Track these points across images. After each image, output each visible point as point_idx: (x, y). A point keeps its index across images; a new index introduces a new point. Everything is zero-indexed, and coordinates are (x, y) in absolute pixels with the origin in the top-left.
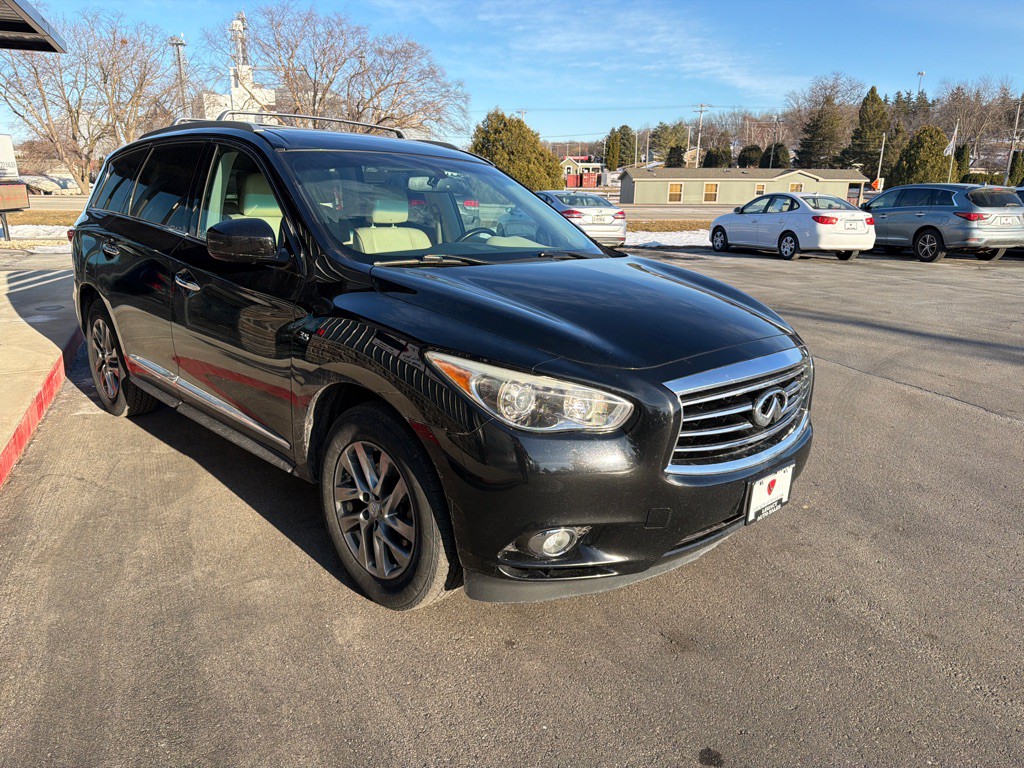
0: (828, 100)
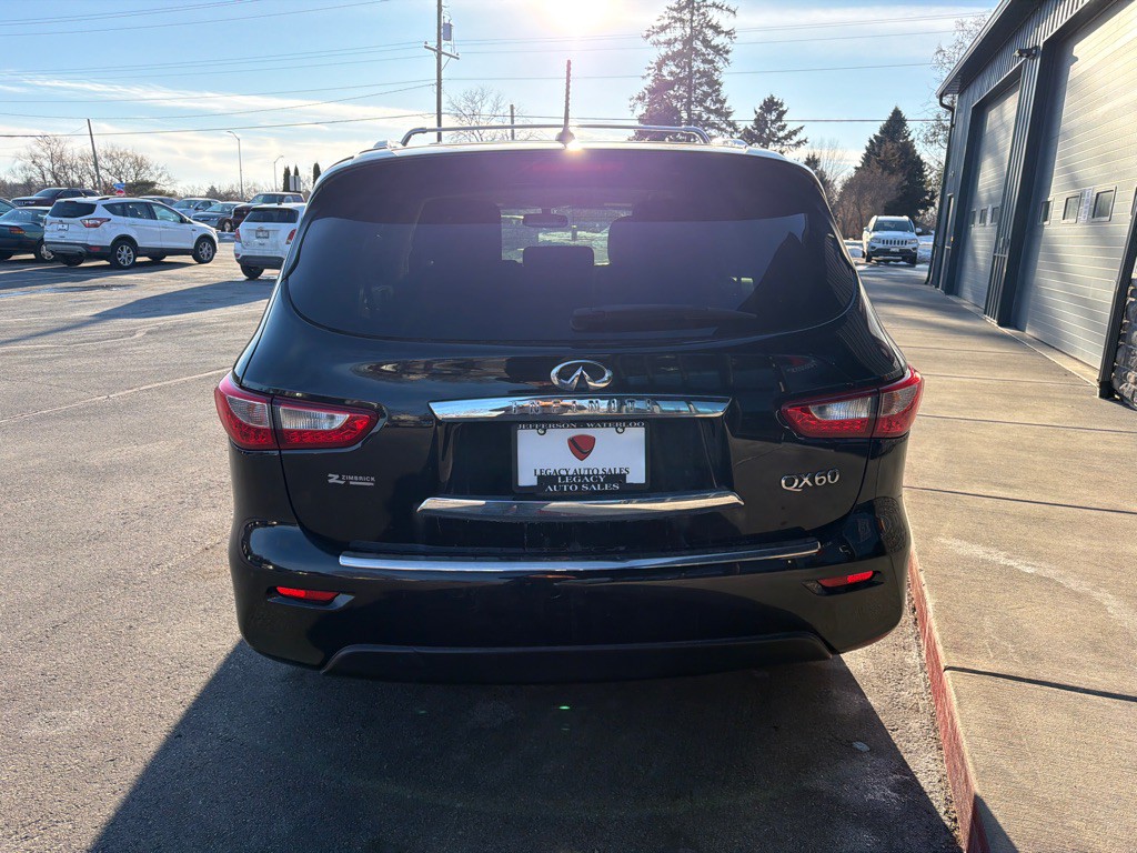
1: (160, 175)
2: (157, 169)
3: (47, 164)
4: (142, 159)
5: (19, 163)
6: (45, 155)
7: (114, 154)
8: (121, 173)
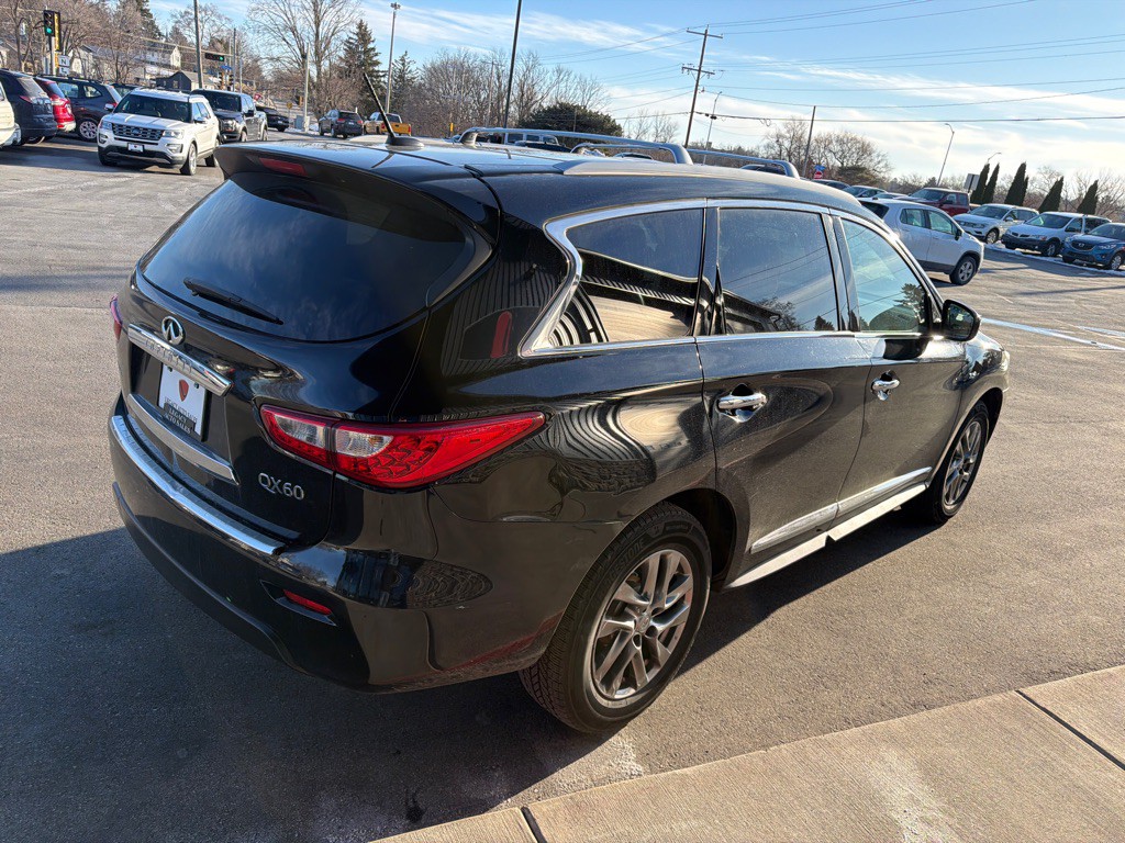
1: (879, 162)
2: (878, 156)
3: (787, 144)
4: (868, 145)
5: (766, 142)
6: (788, 135)
7: (845, 140)
8: (845, 157)
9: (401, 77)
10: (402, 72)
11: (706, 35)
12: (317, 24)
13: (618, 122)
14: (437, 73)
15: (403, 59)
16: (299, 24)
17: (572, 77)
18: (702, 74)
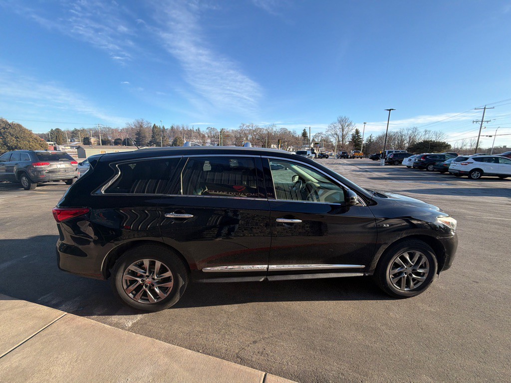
0: (141, 126)
9: (370, 141)
10: (370, 140)
11: (485, 109)
12: (343, 131)
13: (449, 144)
14: (380, 138)
15: (370, 136)
16: (338, 133)
17: (431, 132)
18: (483, 122)
